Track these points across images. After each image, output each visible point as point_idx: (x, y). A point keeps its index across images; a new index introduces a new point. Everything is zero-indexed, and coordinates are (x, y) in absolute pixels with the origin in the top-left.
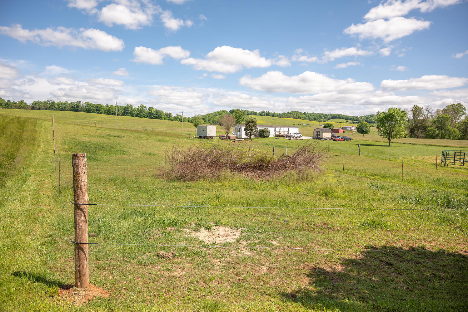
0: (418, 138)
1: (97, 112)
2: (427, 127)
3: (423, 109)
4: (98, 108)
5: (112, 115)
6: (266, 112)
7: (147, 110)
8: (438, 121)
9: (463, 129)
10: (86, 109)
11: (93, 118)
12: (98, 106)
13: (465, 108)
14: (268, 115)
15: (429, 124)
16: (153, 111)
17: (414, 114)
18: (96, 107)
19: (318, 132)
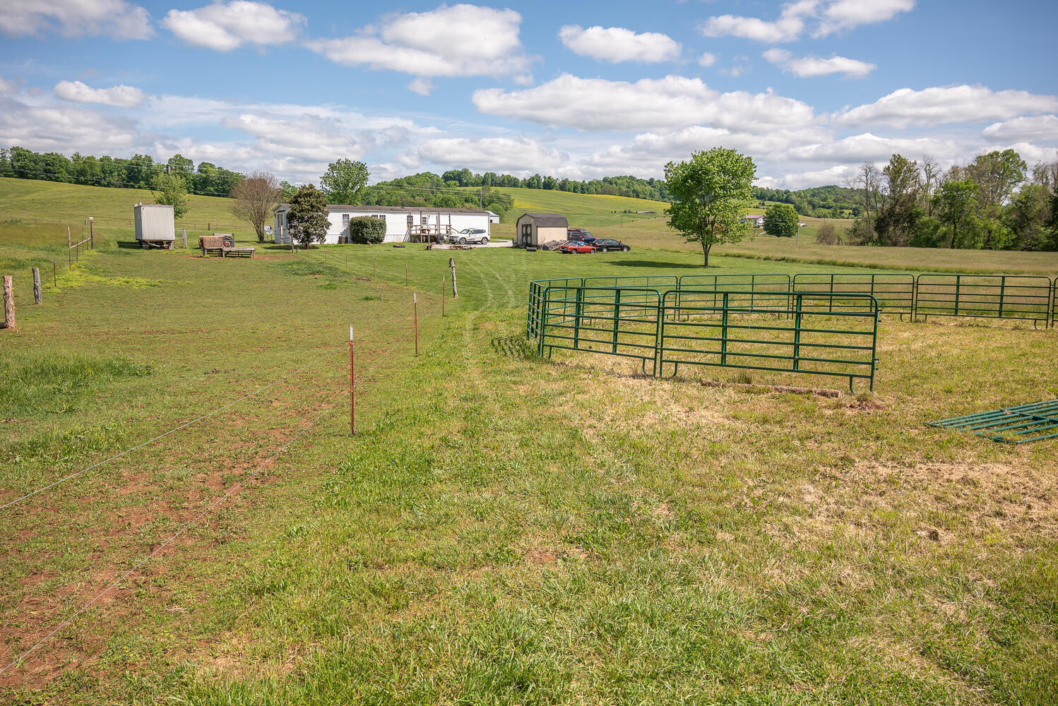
0: (895, 244)
1: (48, 177)
2: (918, 215)
3: (916, 167)
4: (48, 164)
5: (93, 185)
6: (545, 177)
7: (196, 171)
8: (945, 197)
9: (1016, 221)
10: (14, 167)
11: (28, 192)
12: (50, 161)
13: (1024, 162)
14: (548, 185)
15: (924, 207)
16: (213, 175)
17: (893, 180)
18: (42, 161)
19: (527, 226)
